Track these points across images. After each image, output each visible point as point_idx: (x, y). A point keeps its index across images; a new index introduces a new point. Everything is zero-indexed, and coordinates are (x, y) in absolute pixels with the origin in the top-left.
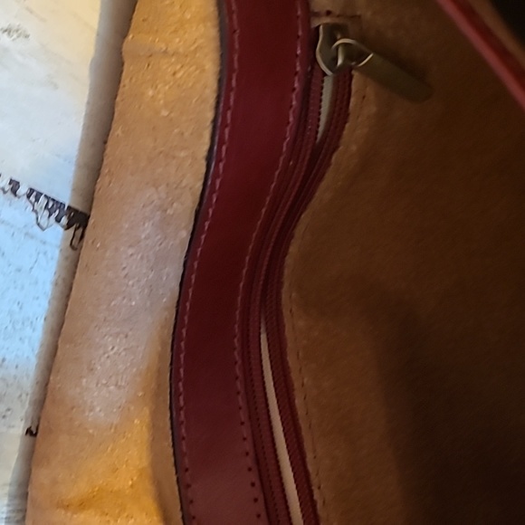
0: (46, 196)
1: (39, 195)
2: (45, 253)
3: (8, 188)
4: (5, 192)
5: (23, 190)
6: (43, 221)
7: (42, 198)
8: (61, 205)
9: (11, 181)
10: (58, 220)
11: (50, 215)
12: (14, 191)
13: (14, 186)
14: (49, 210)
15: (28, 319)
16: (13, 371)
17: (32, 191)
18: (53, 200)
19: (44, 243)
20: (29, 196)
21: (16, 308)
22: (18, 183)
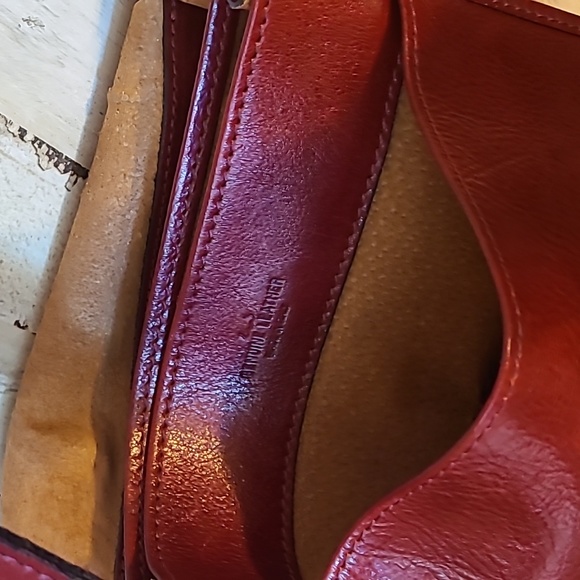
0: (48, 145)
1: (42, 143)
2: (43, 189)
3: (17, 133)
4: (14, 136)
5: (29, 137)
6: (44, 164)
7: (44, 146)
8: (59, 155)
9: (20, 129)
10: (56, 165)
11: (50, 160)
12: (22, 137)
13: (23, 133)
14: (49, 156)
15: (24, 235)
16: (8, 273)
17: (36, 139)
18: (53, 149)
19: (43, 180)
20: (33, 143)
21: (15, 224)
22: (26, 131)
